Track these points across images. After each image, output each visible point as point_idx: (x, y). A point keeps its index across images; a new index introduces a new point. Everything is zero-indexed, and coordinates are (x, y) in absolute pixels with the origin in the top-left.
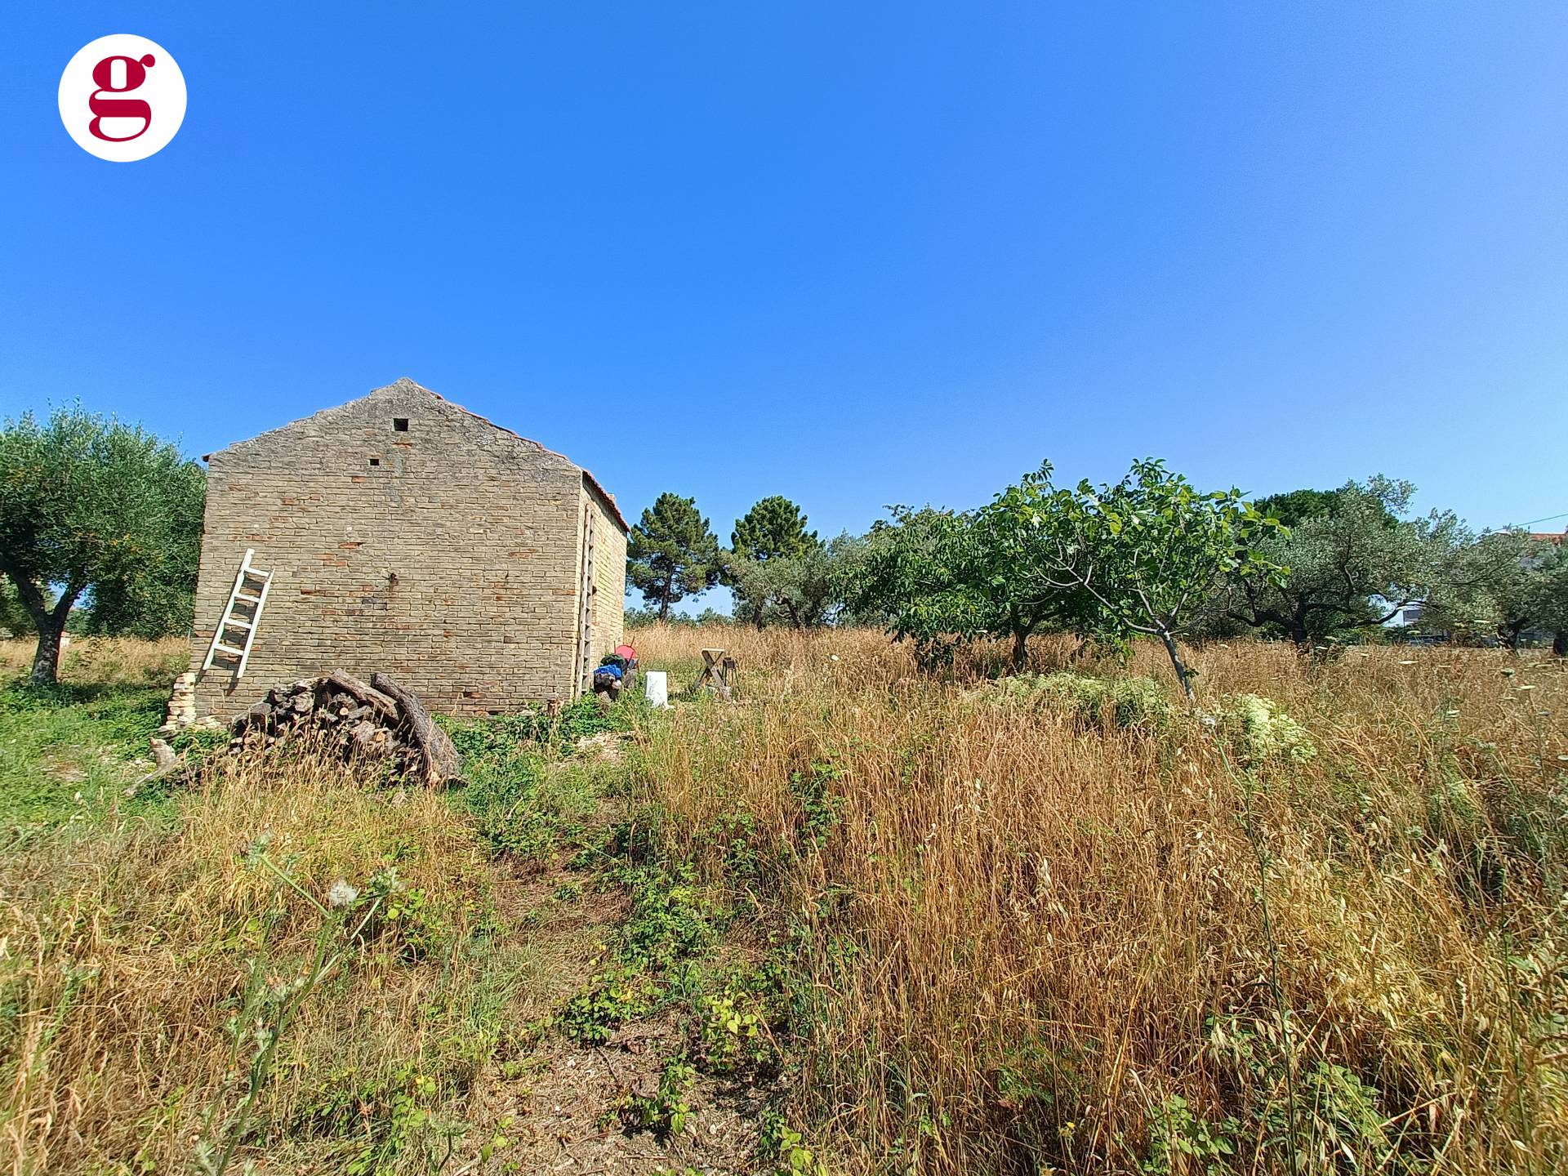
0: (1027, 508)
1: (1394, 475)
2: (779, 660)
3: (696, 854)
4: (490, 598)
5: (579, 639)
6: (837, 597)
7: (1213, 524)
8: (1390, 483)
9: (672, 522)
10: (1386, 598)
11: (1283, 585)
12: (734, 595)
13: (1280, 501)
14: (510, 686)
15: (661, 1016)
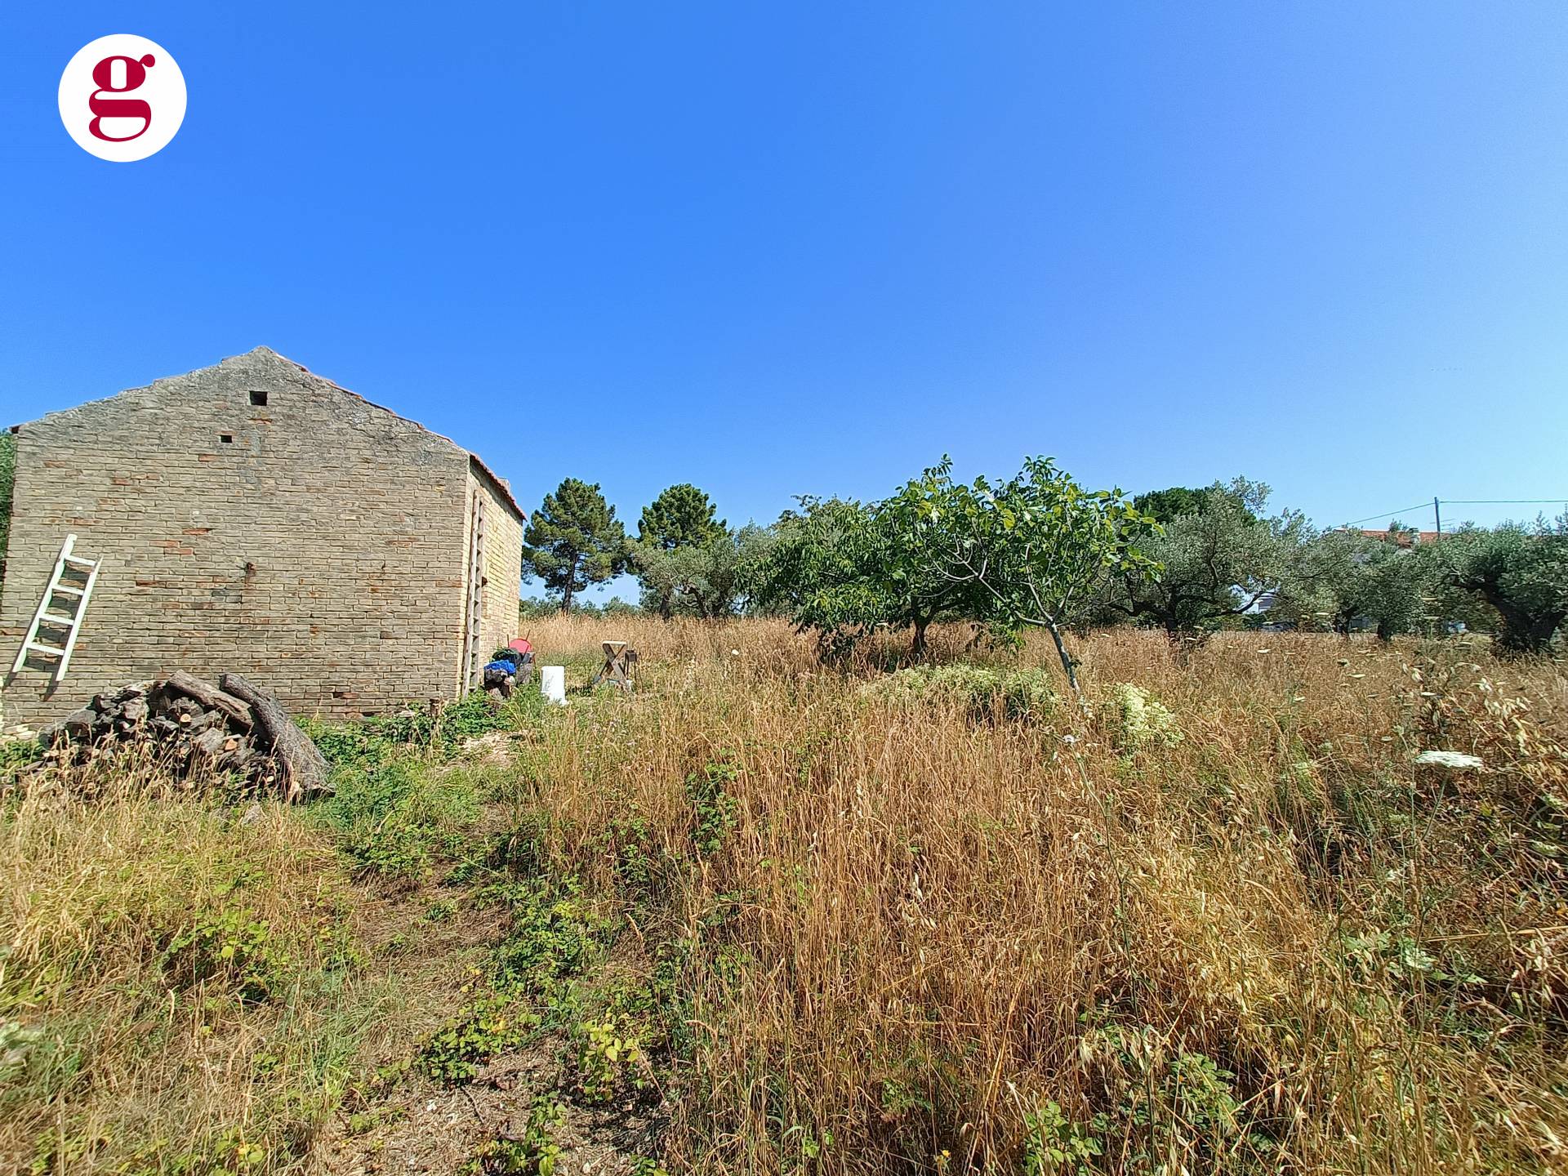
0: (926, 503)
1: (1254, 478)
2: (683, 652)
3: (583, 864)
4: (364, 590)
5: (466, 633)
6: (742, 588)
7: (1097, 522)
8: (1250, 485)
9: (575, 509)
10: (1245, 590)
11: (1158, 580)
12: (640, 584)
13: (1156, 497)
14: (387, 684)
15: (536, 1045)
